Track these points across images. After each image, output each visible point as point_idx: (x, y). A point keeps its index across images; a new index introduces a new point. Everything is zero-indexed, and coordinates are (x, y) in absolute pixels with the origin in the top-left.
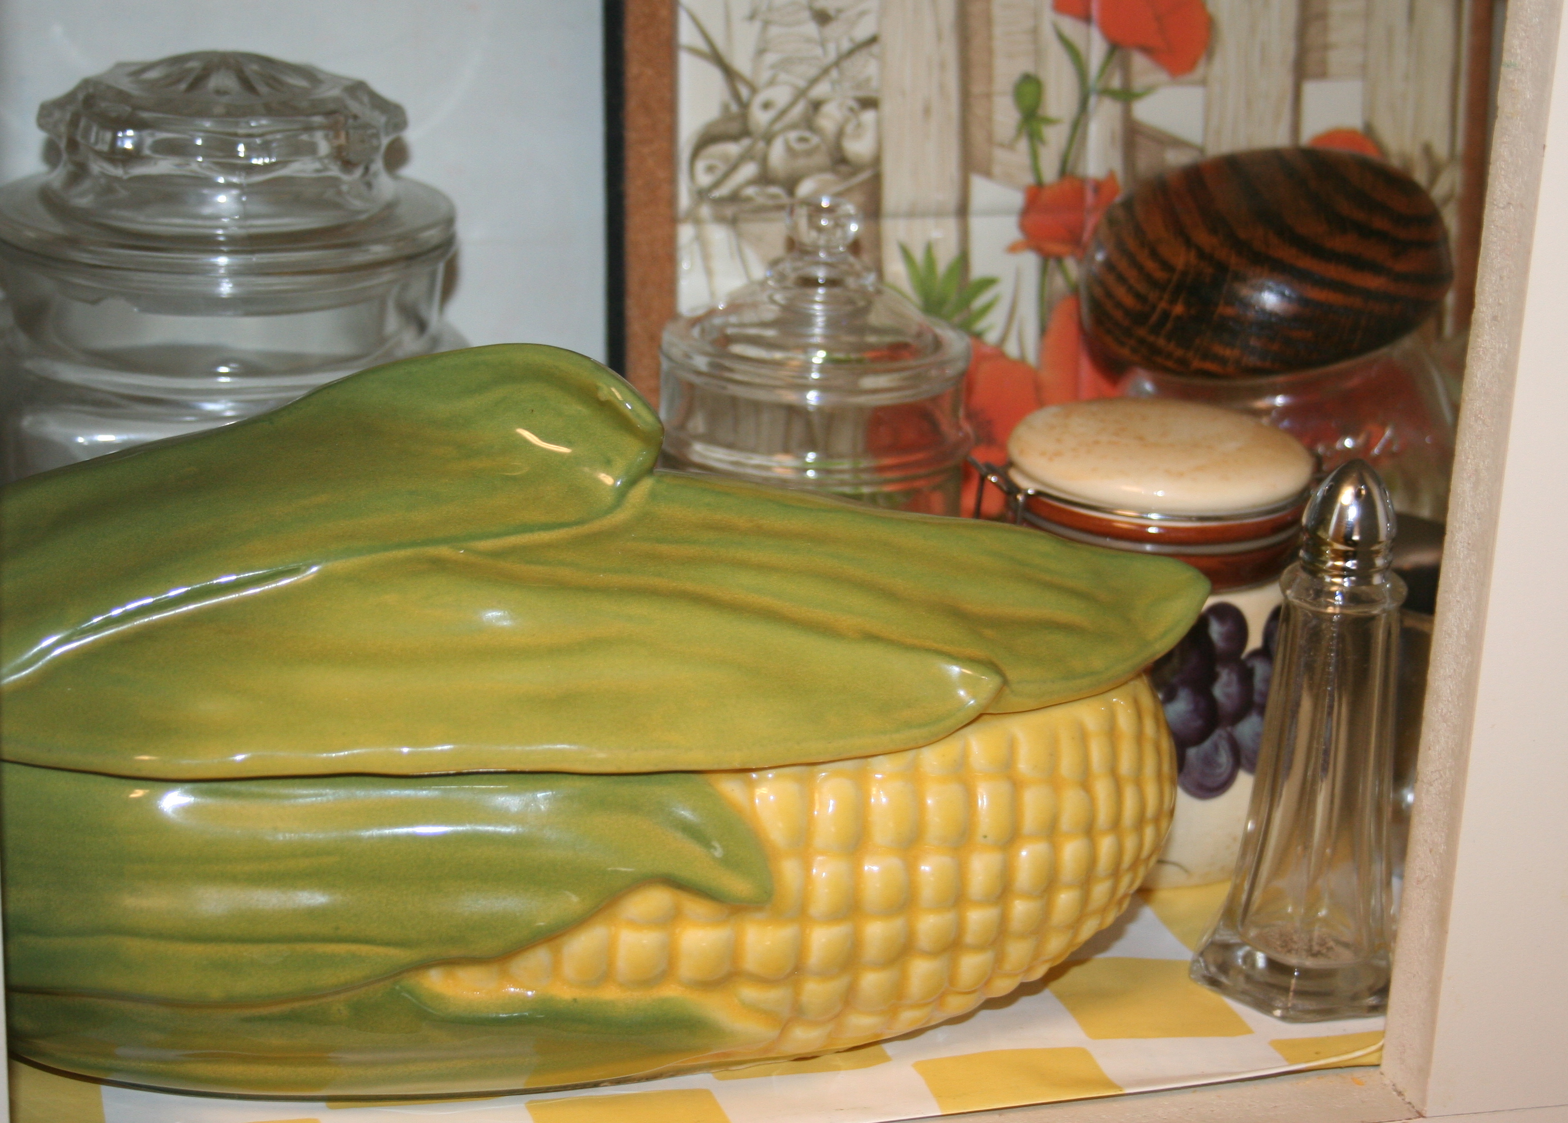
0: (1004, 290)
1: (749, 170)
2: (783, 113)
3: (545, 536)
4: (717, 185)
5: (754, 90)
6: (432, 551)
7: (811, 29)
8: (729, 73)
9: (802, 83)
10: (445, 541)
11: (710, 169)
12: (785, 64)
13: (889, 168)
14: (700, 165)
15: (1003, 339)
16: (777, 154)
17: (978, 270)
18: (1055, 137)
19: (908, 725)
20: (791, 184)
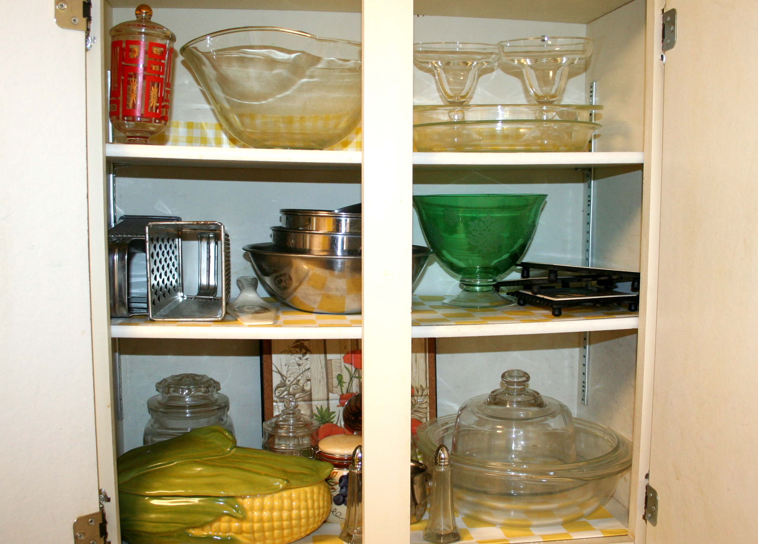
0: (337, 414)
1: (285, 393)
2: (292, 382)
3: (215, 458)
4: (280, 395)
5: (286, 378)
6: (195, 460)
7: (297, 367)
8: (282, 375)
9: (296, 377)
10: (198, 458)
11: (279, 392)
12: (292, 373)
13: (313, 391)
14: (277, 392)
15: (337, 423)
16: (291, 389)
17: (331, 410)
18: (345, 386)
19: (271, 490)
20: (294, 395)
